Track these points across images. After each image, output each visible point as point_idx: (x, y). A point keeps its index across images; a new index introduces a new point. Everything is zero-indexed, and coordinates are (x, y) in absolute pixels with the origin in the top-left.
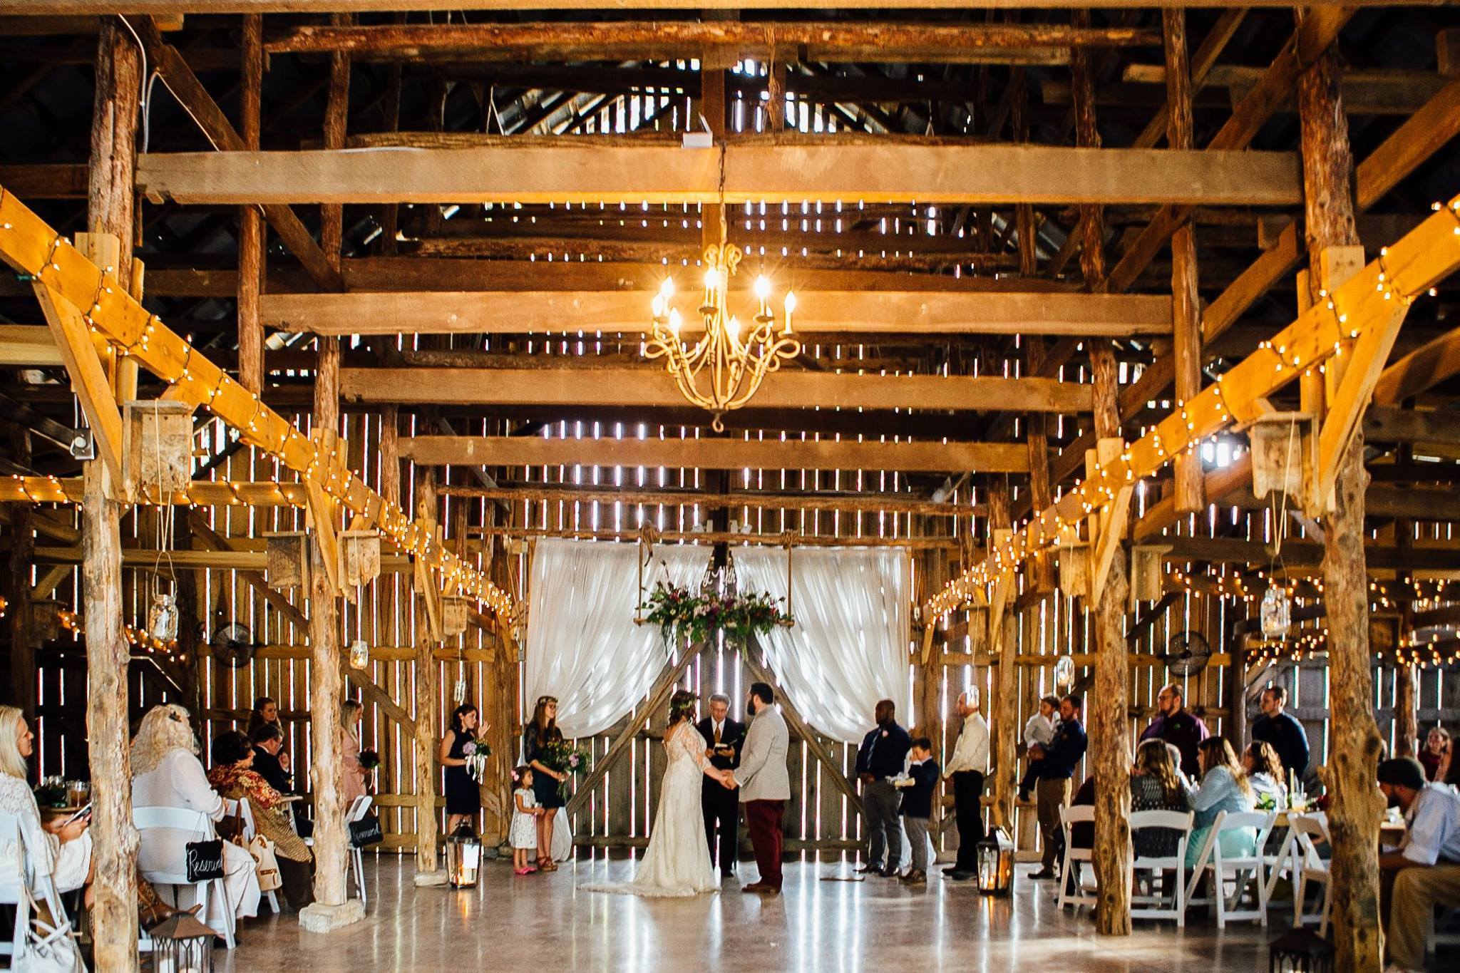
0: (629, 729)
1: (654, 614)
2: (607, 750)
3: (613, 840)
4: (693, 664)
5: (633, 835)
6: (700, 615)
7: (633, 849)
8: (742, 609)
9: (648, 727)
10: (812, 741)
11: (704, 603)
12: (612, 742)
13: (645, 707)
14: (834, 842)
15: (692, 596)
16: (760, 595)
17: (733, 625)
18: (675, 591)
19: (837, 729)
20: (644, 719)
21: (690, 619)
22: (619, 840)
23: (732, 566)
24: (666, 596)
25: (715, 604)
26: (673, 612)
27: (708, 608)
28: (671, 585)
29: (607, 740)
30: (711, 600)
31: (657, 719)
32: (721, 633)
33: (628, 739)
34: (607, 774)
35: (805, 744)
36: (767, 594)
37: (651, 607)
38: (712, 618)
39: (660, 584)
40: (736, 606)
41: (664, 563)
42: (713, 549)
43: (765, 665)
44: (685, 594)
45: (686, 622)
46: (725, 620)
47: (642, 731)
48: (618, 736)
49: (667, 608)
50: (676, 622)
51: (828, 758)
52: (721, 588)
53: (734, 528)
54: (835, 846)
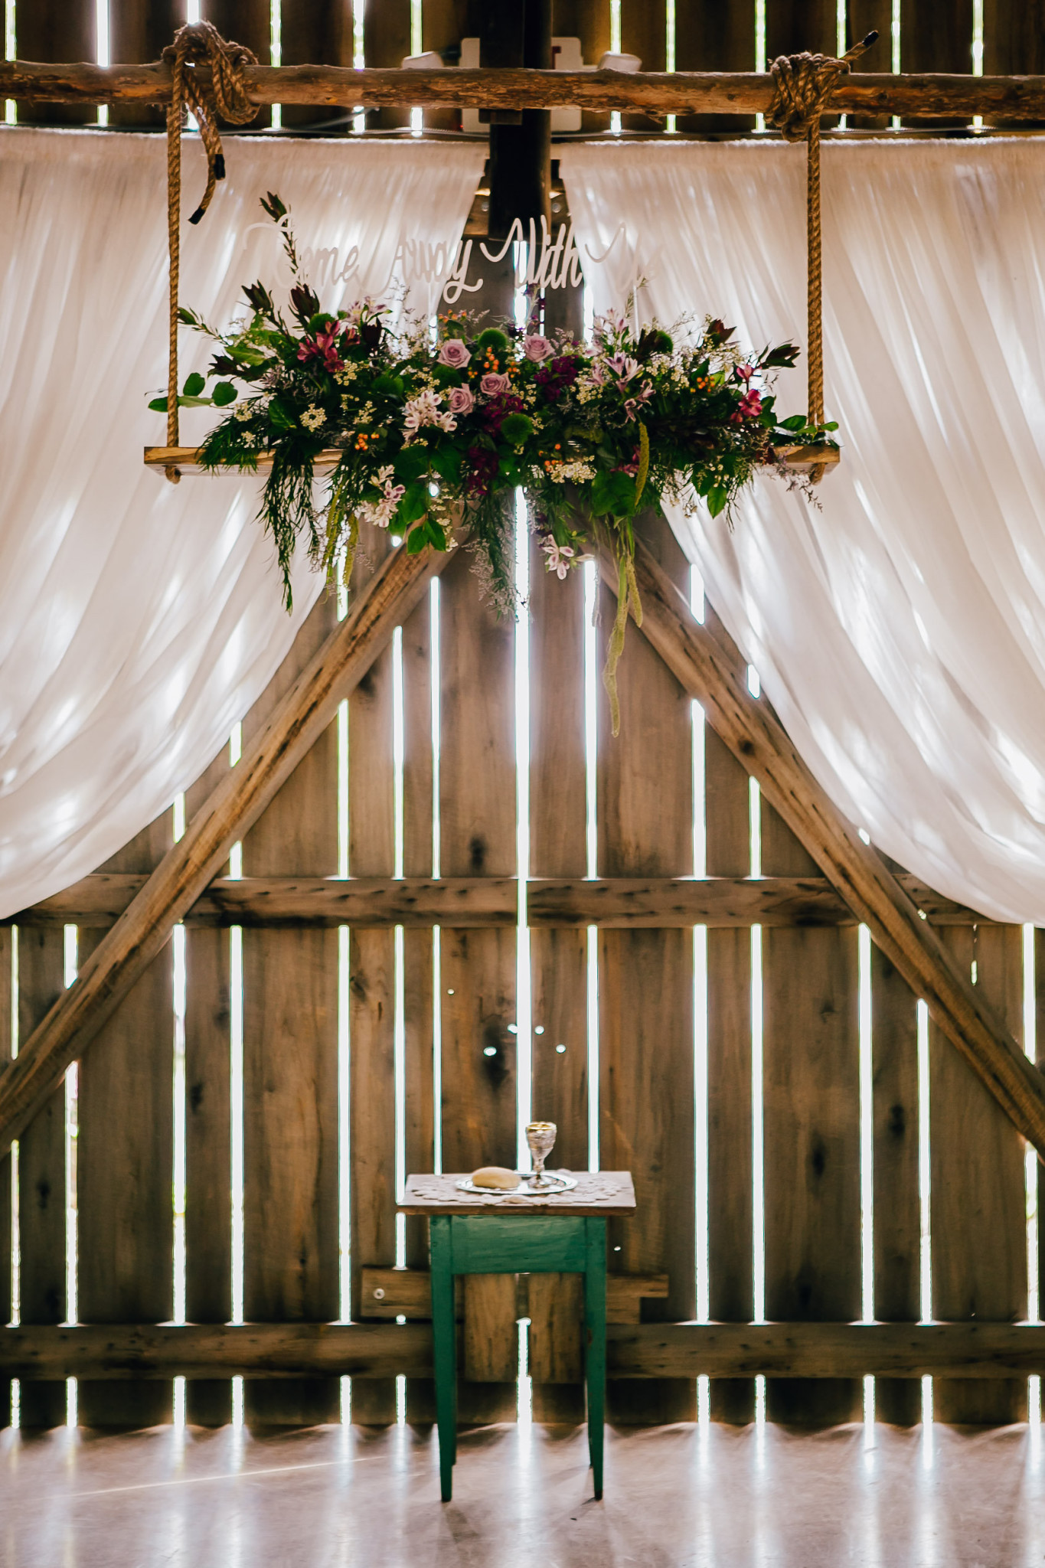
0: (159, 885)
1: (233, 428)
2: (70, 976)
3: (96, 1348)
4: (414, 619)
5: (179, 1318)
6: (430, 432)
7: (179, 1384)
8: (610, 399)
9: (236, 873)
10: (895, 923)
11: (449, 378)
12: (90, 940)
13: (224, 798)
14: (992, 1336)
15: (399, 349)
16: (688, 338)
17: (578, 470)
18: (321, 325)
19: (995, 872)
20: (218, 844)
21: (389, 449)
22: (122, 1342)
23: (562, 220)
24: (286, 345)
25: (498, 382)
26: (314, 419)
27: (465, 398)
28: (304, 301)
29: (71, 932)
30: (478, 366)
31: (273, 841)
32: (522, 508)
33: (156, 926)
34: (71, 1075)
35: (865, 935)
36: (718, 333)
37: (225, 395)
38: (485, 440)
39: (258, 297)
40: (586, 388)
41: (275, 208)
42: (484, 153)
43: (697, 613)
44: (370, 336)
45: (374, 462)
46: (541, 448)
47: (212, 894)
48: (114, 916)
49: (289, 401)
50: (327, 463)
51: (960, 988)
52: (521, 310)
53: (569, 58)
54: (998, 1357)
